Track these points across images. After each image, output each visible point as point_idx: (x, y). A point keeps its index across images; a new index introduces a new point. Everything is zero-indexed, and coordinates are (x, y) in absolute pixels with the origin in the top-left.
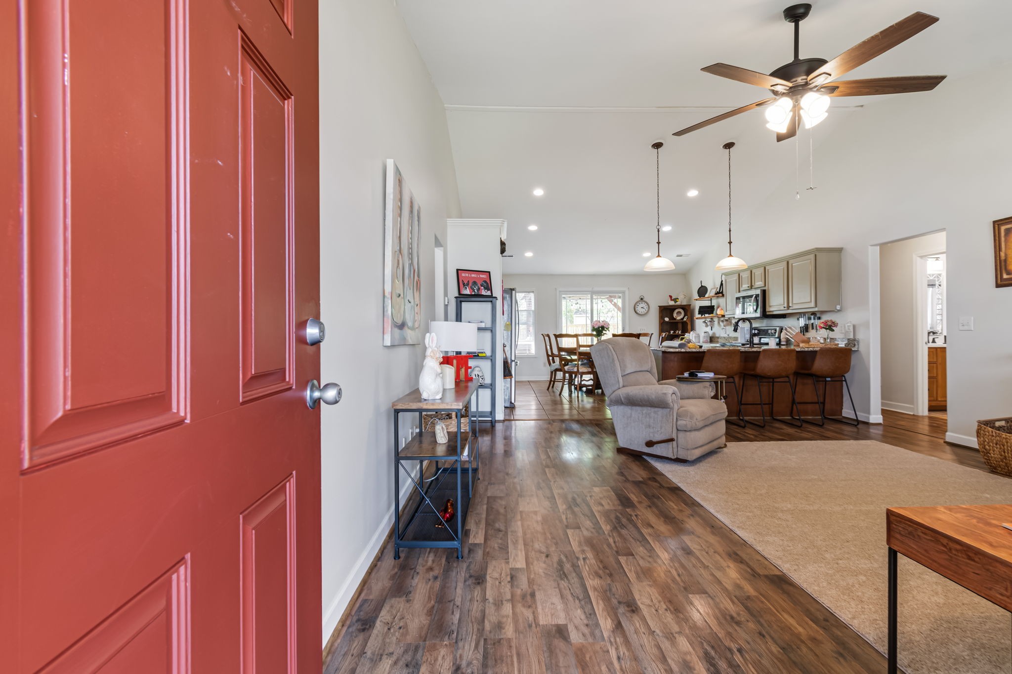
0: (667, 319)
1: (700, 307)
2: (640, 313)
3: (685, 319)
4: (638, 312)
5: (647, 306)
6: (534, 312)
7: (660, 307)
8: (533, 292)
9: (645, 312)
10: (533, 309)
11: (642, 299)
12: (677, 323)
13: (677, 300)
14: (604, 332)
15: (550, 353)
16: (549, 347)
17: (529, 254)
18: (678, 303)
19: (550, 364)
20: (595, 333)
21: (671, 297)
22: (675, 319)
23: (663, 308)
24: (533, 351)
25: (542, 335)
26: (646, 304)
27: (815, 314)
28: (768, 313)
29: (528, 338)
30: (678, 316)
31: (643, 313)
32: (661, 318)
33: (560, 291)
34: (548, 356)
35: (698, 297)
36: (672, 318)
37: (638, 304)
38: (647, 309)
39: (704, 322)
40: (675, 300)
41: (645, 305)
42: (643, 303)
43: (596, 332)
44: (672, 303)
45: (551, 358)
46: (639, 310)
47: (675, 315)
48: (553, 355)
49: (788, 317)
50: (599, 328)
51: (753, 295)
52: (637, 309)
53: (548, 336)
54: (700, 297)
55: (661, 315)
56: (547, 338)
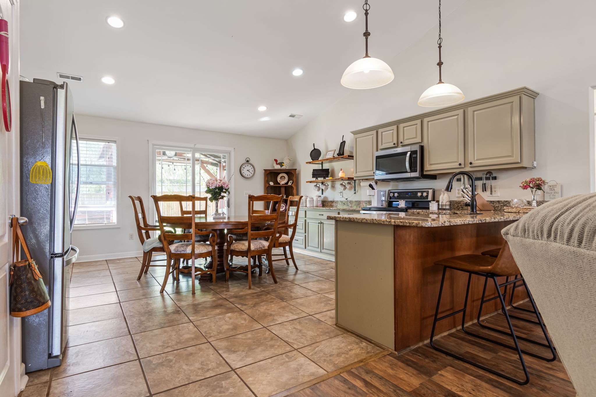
0: (272, 184)
1: (313, 170)
2: (246, 176)
3: (290, 184)
4: (244, 174)
5: (253, 169)
6: (116, 168)
7: (265, 170)
8: (115, 142)
9: (251, 175)
10: (115, 164)
11: (248, 161)
12: (280, 187)
13: (283, 164)
14: (222, 194)
15: (142, 225)
16: (140, 216)
17: (108, 80)
18: (284, 167)
19: (142, 241)
20: (209, 196)
21: (276, 161)
22: (279, 184)
23: (268, 172)
24: (114, 219)
25: (130, 197)
26: (251, 167)
27: (492, 173)
28: (425, 173)
29: (108, 202)
30: (282, 180)
31: (249, 176)
32: (267, 182)
33: (154, 145)
34: (139, 228)
35: (312, 160)
36: (276, 182)
37: (244, 166)
38: (253, 173)
39: (316, 186)
40: (281, 164)
41: (250, 169)
42: (249, 165)
43: (212, 194)
44: (278, 167)
45: (143, 231)
46: (245, 172)
47: (279, 179)
48: (148, 228)
49: (439, 178)
50: (216, 188)
51: (407, 152)
52: (242, 172)
53: (140, 199)
54: (313, 160)
55: (266, 179)
56: (137, 203)
